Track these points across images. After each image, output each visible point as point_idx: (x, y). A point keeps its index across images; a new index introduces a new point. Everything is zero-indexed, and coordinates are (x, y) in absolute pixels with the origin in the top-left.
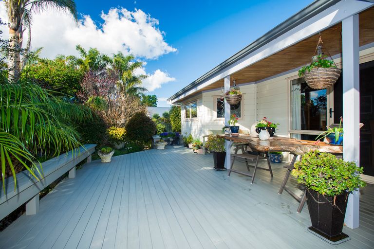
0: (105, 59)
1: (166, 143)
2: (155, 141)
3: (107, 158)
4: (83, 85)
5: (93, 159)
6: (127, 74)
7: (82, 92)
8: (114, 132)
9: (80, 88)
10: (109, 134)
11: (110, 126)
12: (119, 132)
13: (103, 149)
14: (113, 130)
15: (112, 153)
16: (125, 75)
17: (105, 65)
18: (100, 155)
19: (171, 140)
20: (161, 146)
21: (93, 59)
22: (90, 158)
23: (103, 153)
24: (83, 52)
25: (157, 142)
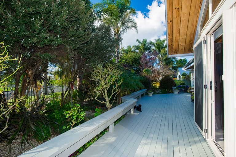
0: (151, 43)
1: (179, 91)
2: (173, 89)
3: (151, 94)
4: (141, 62)
5: (146, 94)
6: (163, 50)
7: (141, 65)
8: (155, 84)
9: (139, 64)
10: (152, 85)
11: (153, 81)
12: (157, 85)
13: (149, 91)
14: (155, 83)
15: (152, 93)
16: (162, 51)
17: (151, 47)
18: (148, 93)
19: (183, 89)
20: (176, 92)
21: (144, 45)
22: (145, 94)
23: (149, 92)
24: (140, 42)
25: (174, 90)
